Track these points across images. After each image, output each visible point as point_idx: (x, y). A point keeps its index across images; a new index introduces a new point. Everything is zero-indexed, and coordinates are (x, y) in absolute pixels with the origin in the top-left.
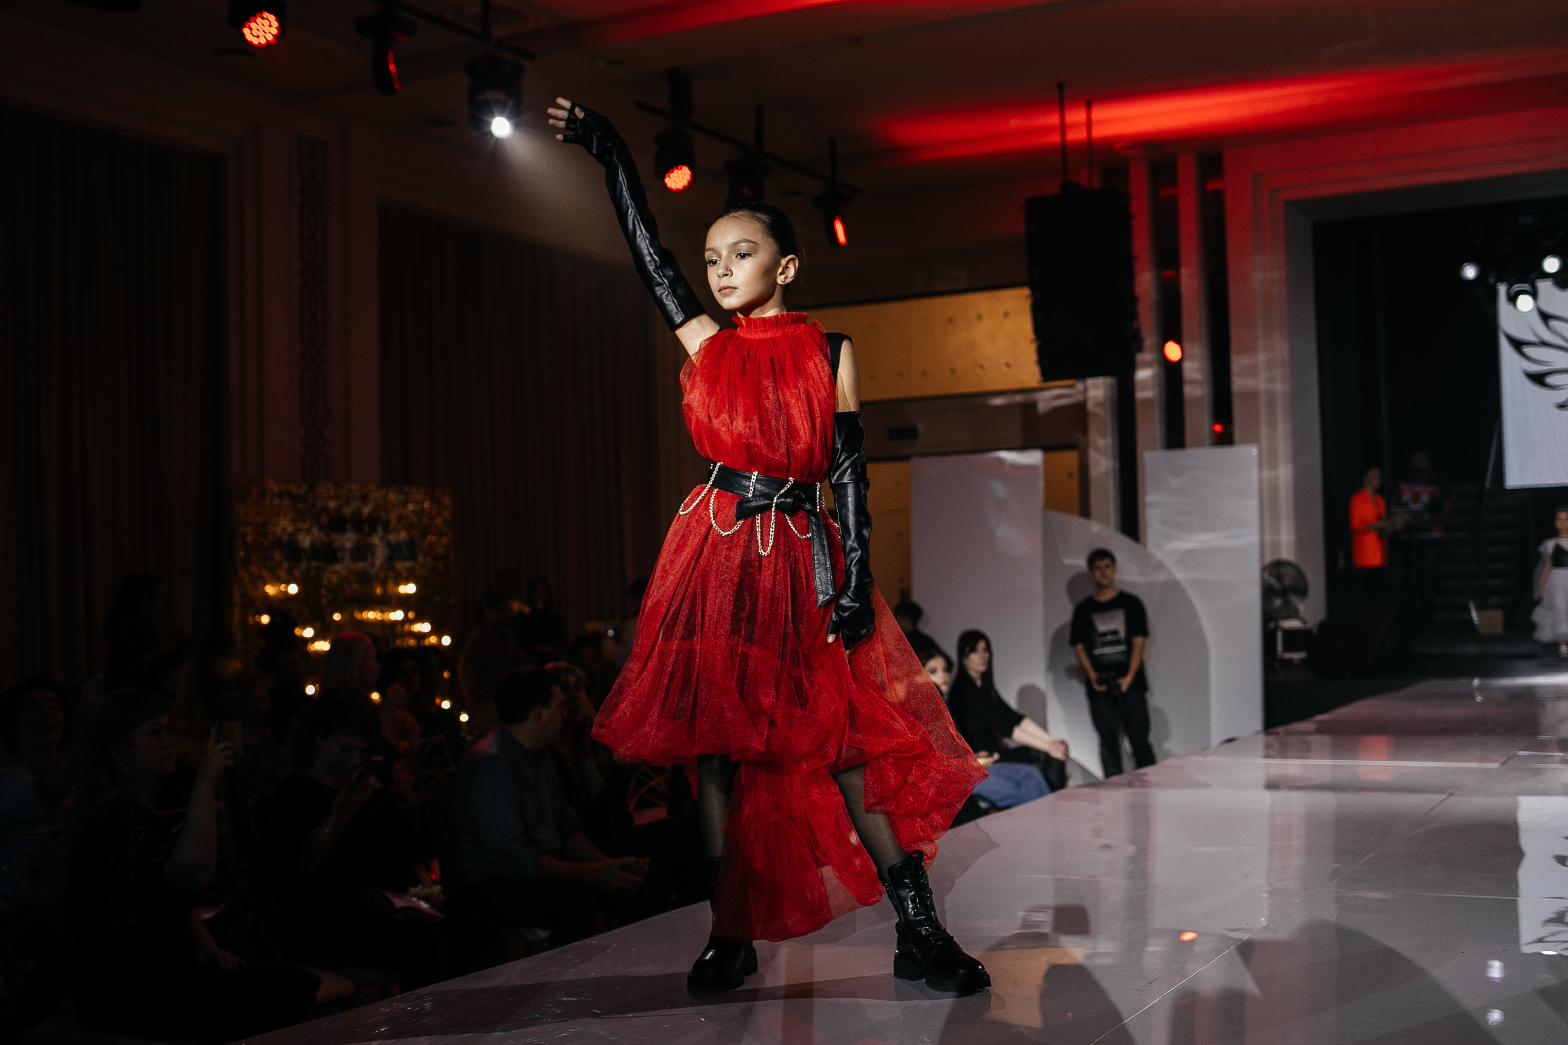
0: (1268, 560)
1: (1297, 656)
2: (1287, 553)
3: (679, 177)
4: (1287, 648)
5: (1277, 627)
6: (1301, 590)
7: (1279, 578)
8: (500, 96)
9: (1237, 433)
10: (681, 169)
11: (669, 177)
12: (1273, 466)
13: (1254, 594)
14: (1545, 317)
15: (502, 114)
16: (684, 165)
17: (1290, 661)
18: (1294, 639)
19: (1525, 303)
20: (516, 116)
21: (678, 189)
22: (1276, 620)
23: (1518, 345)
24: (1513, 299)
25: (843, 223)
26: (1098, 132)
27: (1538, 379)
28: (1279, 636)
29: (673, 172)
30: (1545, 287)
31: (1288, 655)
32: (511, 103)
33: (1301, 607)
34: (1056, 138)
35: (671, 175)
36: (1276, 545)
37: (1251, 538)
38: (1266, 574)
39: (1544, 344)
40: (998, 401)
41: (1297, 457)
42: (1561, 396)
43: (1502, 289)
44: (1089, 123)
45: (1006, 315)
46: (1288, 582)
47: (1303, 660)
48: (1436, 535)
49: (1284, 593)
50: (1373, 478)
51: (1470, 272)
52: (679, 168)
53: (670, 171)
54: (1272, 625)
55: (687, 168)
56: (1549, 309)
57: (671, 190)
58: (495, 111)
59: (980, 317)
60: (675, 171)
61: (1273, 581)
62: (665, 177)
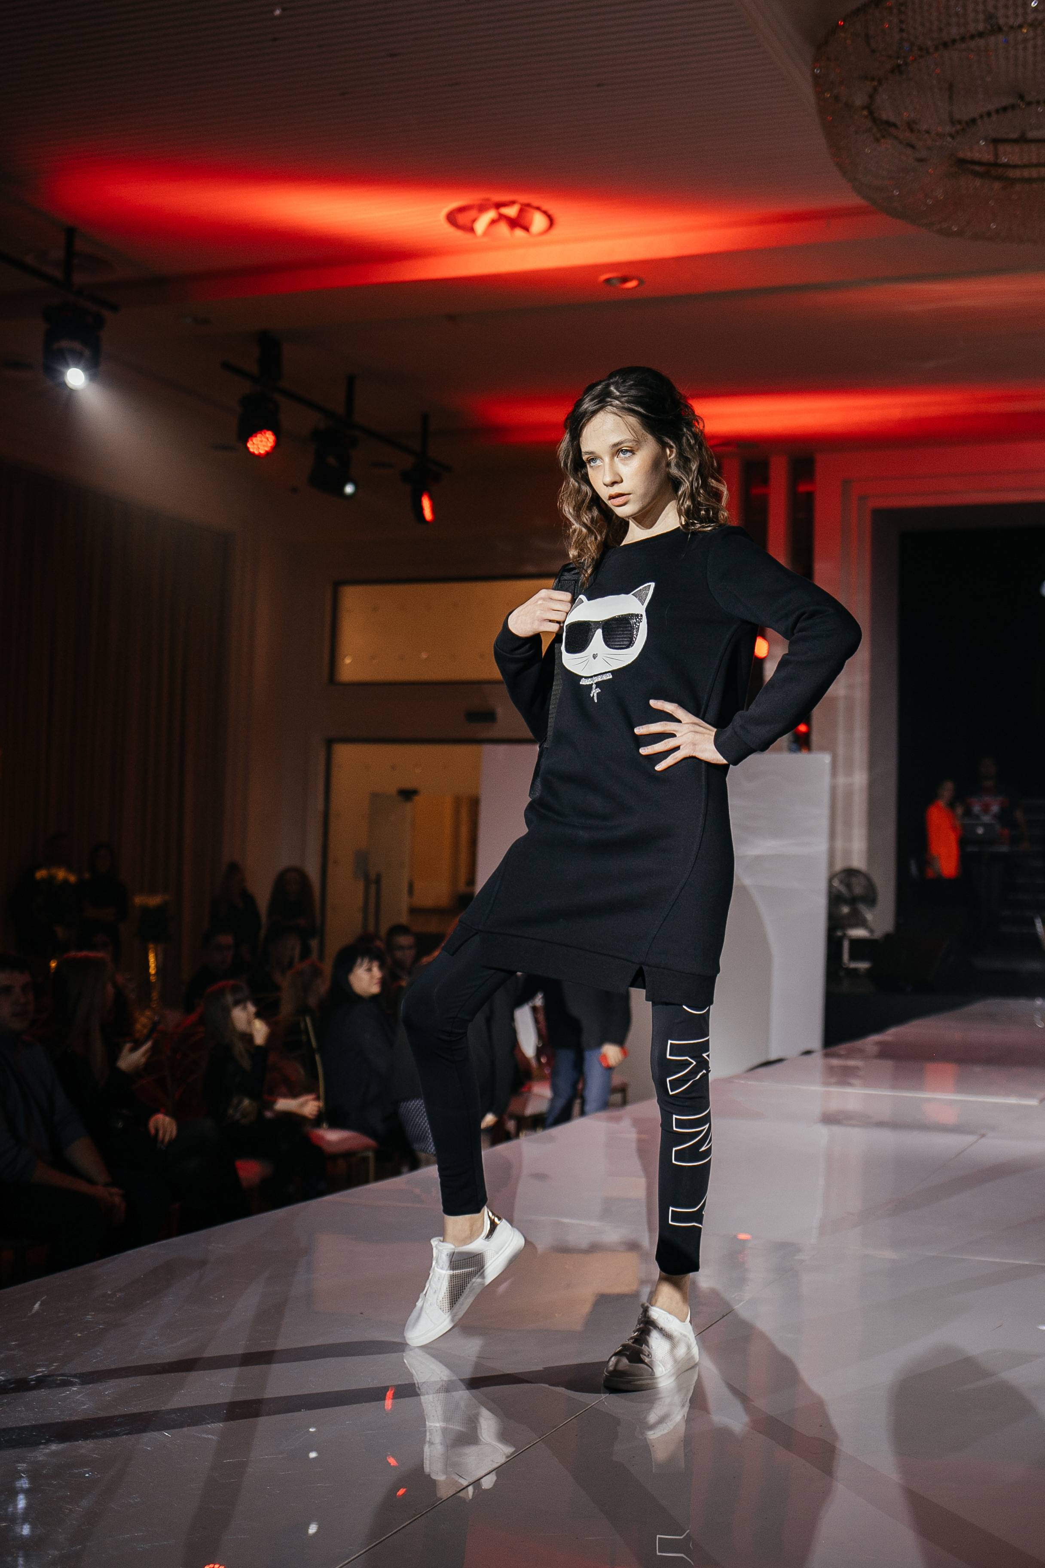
0: (839, 866)
1: (863, 966)
2: (858, 862)
3: (261, 441)
4: (853, 957)
5: (845, 935)
6: (870, 899)
7: (848, 886)
8: (77, 346)
9: (815, 738)
10: (265, 433)
11: (252, 441)
12: (849, 771)
13: (819, 904)
15: (76, 366)
16: (268, 430)
17: (855, 970)
18: (859, 948)
20: (93, 367)
21: (260, 453)
22: (844, 928)
25: (431, 499)
28: (846, 945)
29: (256, 436)
31: (853, 965)
32: (87, 353)
33: (869, 916)
35: (255, 440)
36: (847, 853)
37: (821, 847)
38: (836, 883)
41: (872, 765)
46: (858, 890)
47: (868, 970)
48: (1004, 849)
49: (853, 901)
50: (948, 789)
52: (263, 433)
53: (254, 435)
54: (839, 934)
55: (270, 432)
57: (253, 454)
58: (70, 362)
60: (259, 435)
61: (843, 889)
62: (247, 441)
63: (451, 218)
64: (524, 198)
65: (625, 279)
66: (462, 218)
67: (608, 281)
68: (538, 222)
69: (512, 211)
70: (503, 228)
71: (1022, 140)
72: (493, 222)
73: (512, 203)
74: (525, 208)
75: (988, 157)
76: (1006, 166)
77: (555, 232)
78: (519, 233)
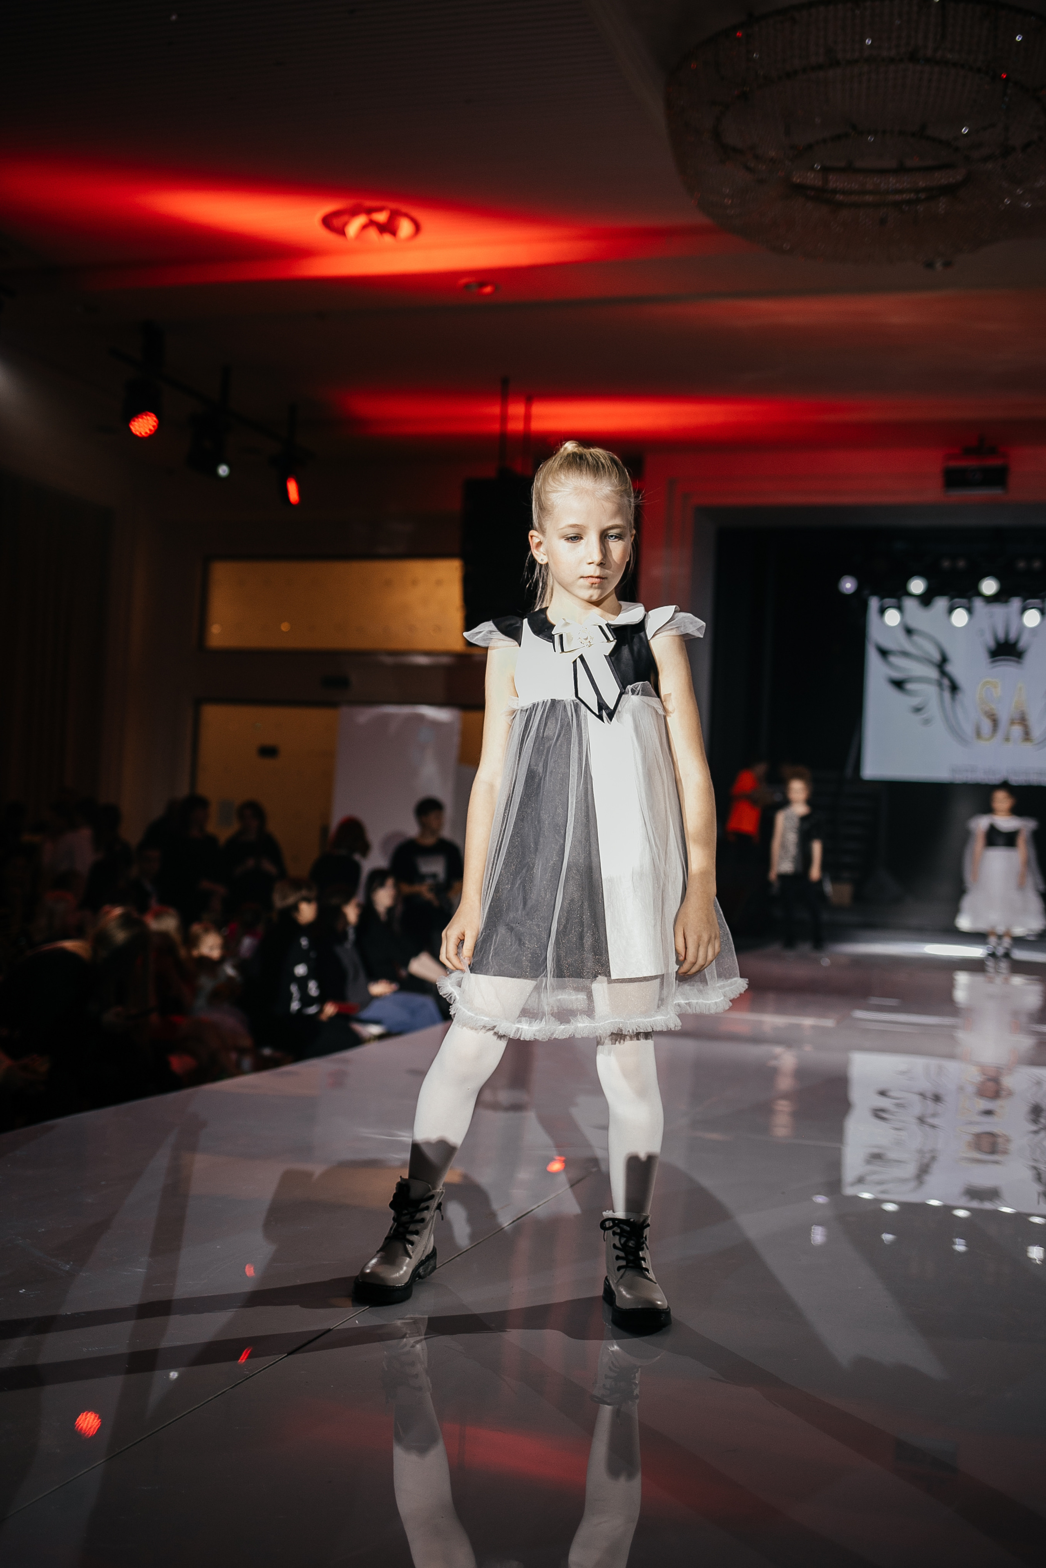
3: (144, 423)
10: (147, 417)
11: (135, 423)
14: (909, 631)
16: (151, 412)
19: (892, 617)
21: (143, 435)
23: (884, 653)
24: (882, 611)
25: (296, 483)
26: (537, 425)
27: (899, 684)
29: (139, 419)
30: (910, 604)
34: (496, 427)
35: (137, 421)
39: (905, 654)
40: (422, 660)
42: (915, 701)
43: (874, 603)
44: (528, 418)
45: (439, 583)
51: (848, 585)
52: (146, 415)
53: (137, 417)
55: (153, 415)
56: (913, 624)
57: (135, 435)
59: (415, 582)
60: (142, 418)
62: (130, 423)
63: (327, 222)
64: (393, 205)
65: (483, 285)
66: (337, 222)
67: (466, 285)
68: (405, 227)
69: (381, 217)
70: (373, 233)
71: (849, 169)
72: (365, 227)
73: (379, 210)
74: (395, 215)
75: (818, 183)
76: (834, 191)
77: (422, 238)
78: (387, 238)
